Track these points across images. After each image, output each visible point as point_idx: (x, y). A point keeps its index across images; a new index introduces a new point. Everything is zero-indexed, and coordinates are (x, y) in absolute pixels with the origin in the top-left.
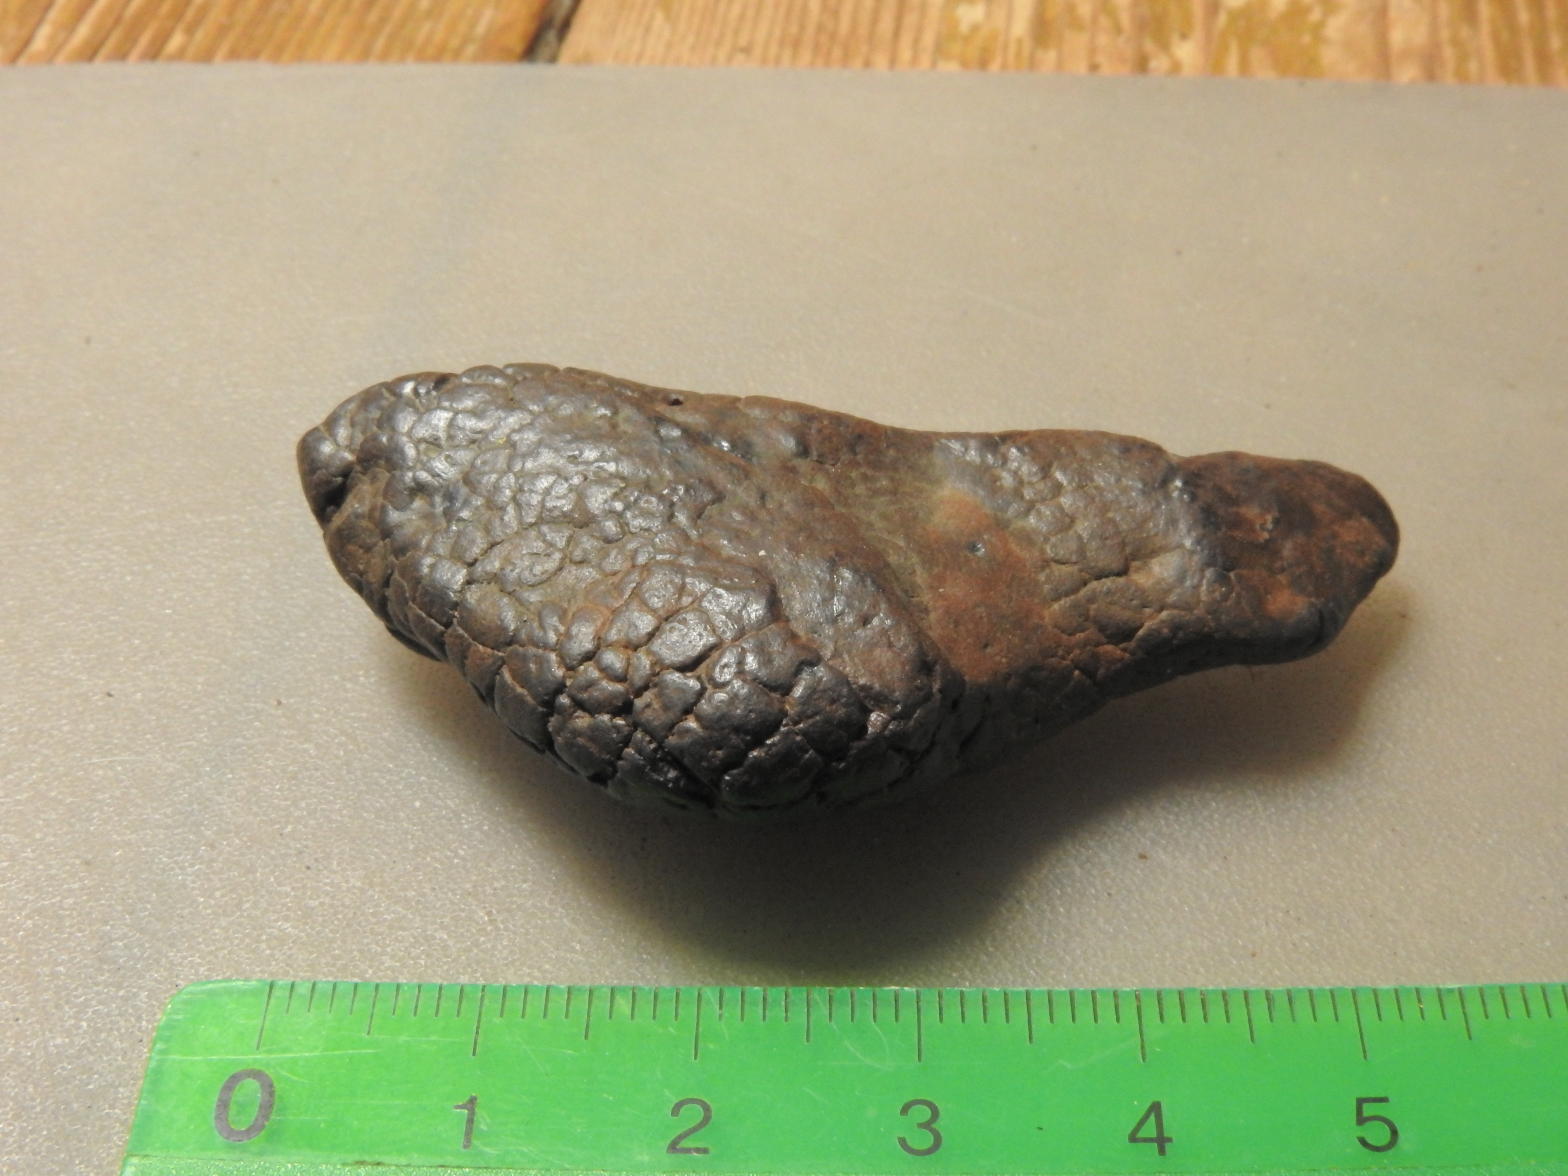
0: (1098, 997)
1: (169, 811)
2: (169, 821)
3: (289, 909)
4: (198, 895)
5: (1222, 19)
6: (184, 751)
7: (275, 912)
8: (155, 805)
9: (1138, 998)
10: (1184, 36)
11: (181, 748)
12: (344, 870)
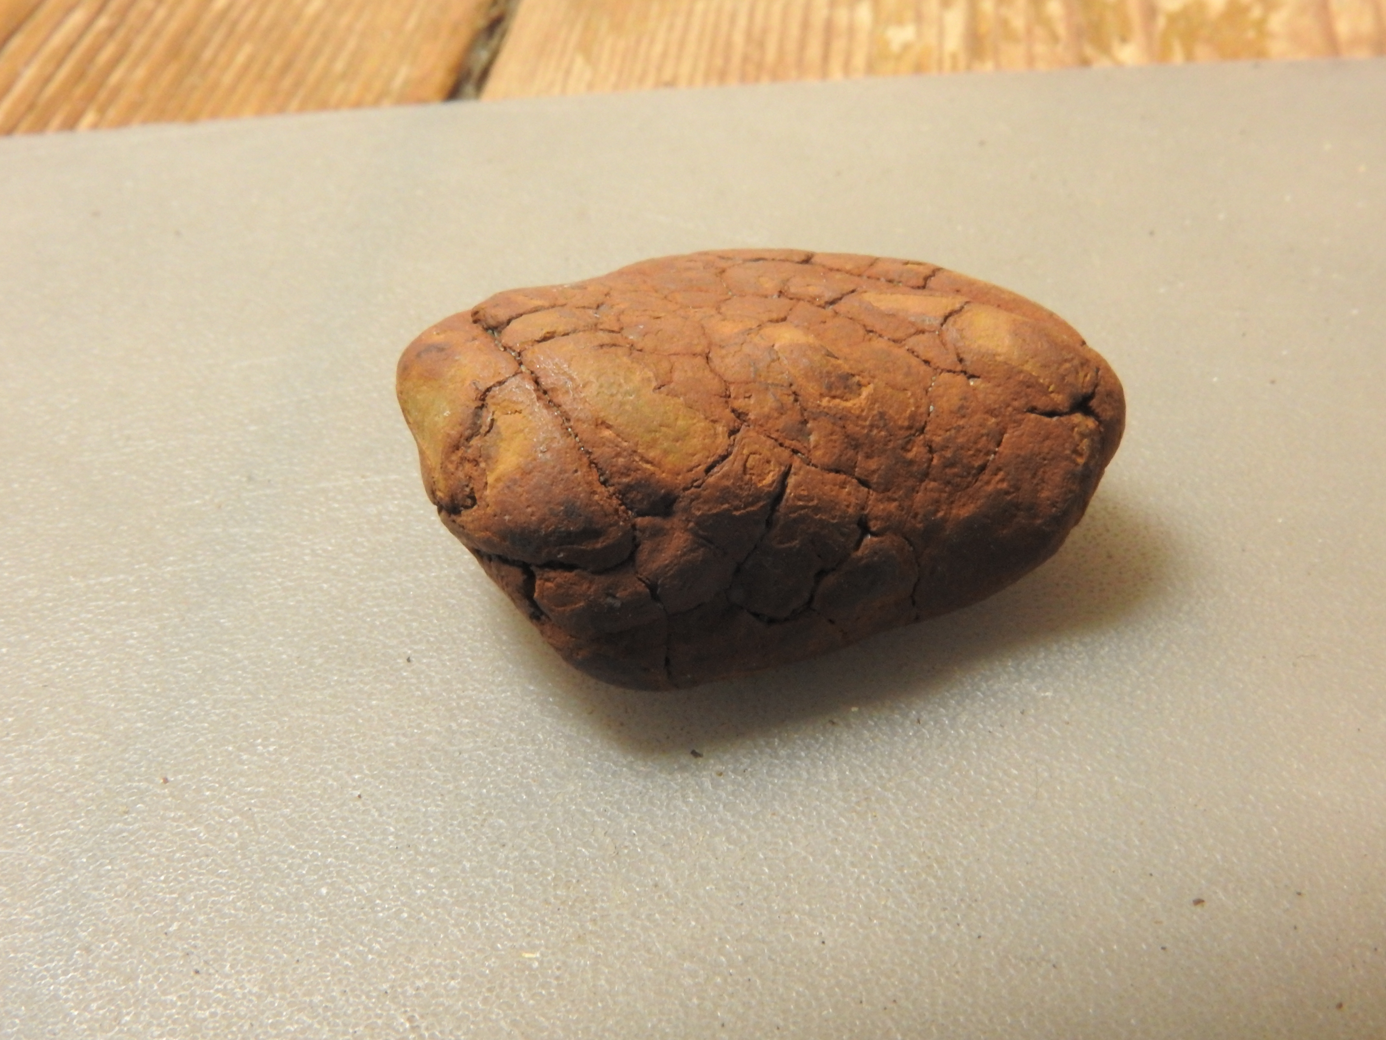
1: (40, 910)
2: (40, 922)
3: (175, 1022)
4: (72, 1008)
5: (1161, 22)
6: (59, 840)
7: (159, 1025)
8: (24, 903)
10: (1124, 40)
11: (55, 837)
12: (239, 973)
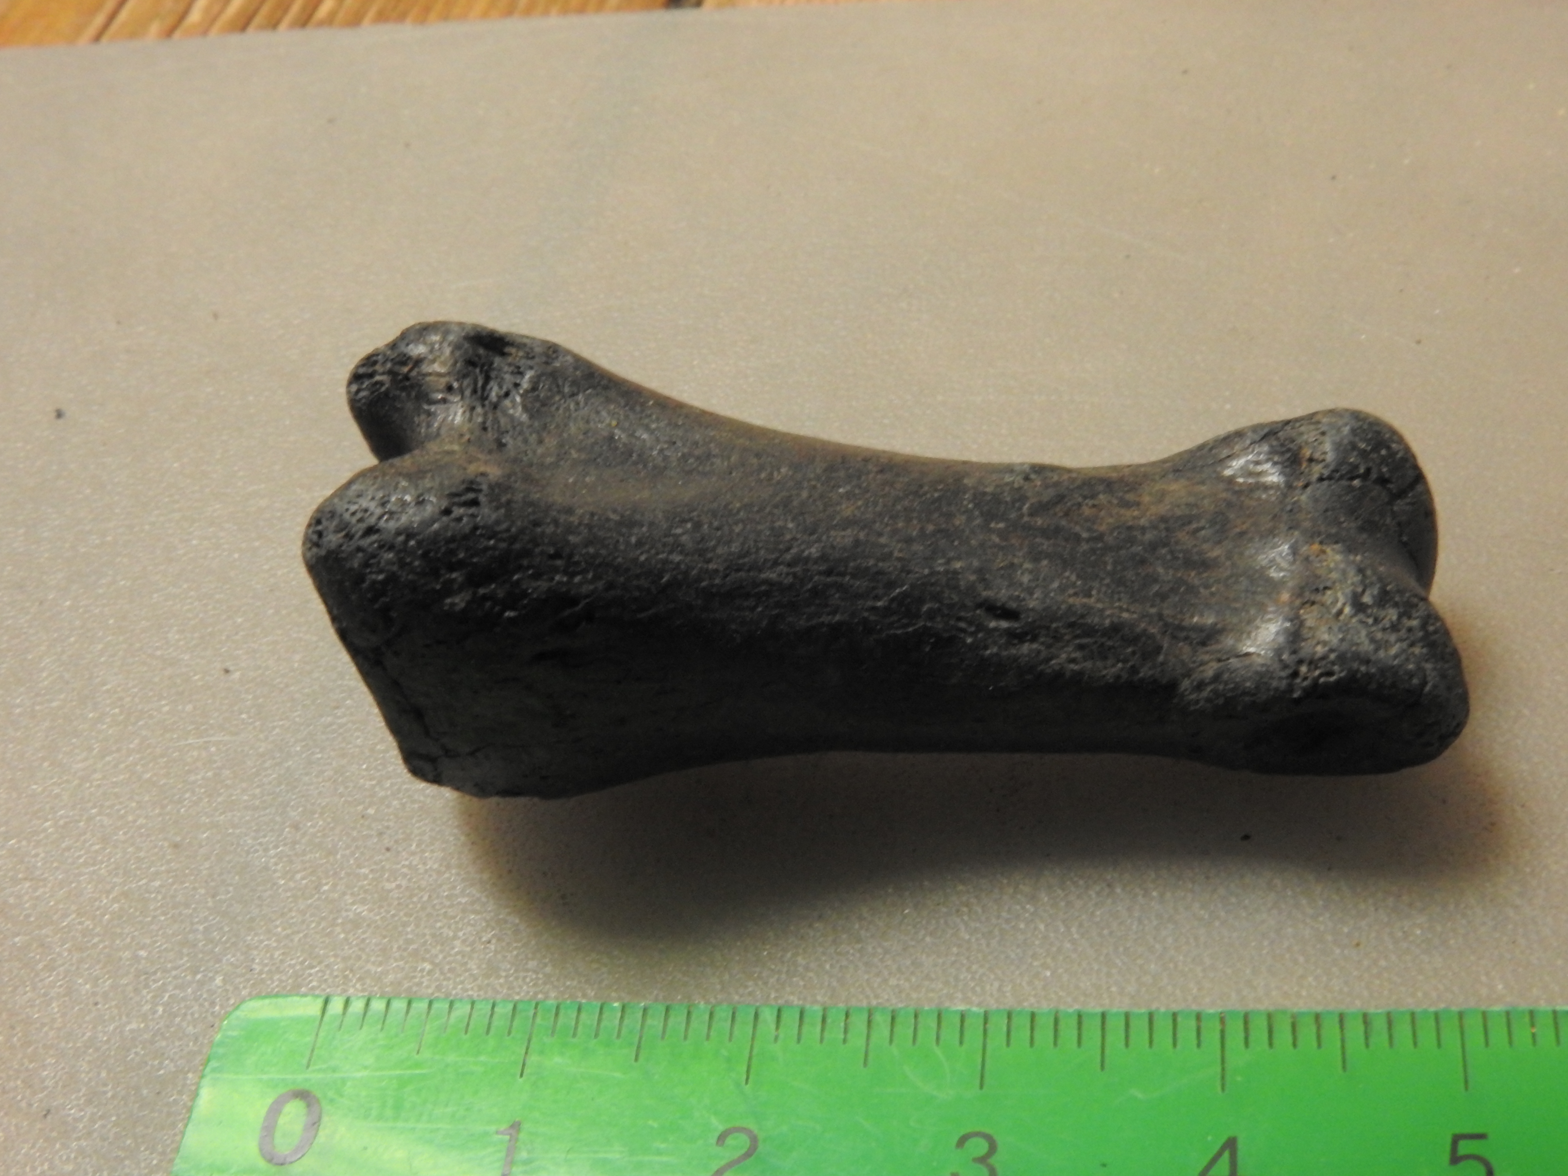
0: (1179, 1019)
9: (1222, 1021)
